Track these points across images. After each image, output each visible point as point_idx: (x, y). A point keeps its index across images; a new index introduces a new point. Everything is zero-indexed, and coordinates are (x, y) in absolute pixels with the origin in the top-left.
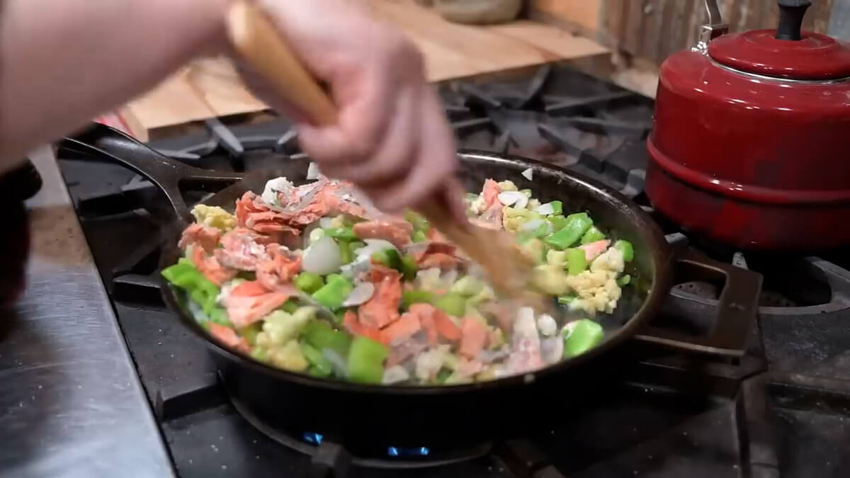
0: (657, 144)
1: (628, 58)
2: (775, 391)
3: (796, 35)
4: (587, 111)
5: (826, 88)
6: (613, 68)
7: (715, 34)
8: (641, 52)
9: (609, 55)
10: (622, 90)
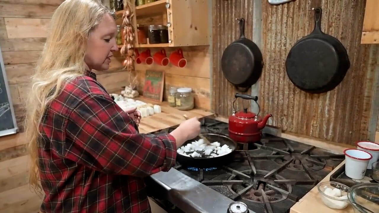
0: (230, 129)
1: (217, 115)
2: (252, 158)
3: (246, 112)
4: (214, 126)
6: (215, 117)
7: (235, 113)
8: (220, 114)
9: (214, 115)
10: (219, 121)
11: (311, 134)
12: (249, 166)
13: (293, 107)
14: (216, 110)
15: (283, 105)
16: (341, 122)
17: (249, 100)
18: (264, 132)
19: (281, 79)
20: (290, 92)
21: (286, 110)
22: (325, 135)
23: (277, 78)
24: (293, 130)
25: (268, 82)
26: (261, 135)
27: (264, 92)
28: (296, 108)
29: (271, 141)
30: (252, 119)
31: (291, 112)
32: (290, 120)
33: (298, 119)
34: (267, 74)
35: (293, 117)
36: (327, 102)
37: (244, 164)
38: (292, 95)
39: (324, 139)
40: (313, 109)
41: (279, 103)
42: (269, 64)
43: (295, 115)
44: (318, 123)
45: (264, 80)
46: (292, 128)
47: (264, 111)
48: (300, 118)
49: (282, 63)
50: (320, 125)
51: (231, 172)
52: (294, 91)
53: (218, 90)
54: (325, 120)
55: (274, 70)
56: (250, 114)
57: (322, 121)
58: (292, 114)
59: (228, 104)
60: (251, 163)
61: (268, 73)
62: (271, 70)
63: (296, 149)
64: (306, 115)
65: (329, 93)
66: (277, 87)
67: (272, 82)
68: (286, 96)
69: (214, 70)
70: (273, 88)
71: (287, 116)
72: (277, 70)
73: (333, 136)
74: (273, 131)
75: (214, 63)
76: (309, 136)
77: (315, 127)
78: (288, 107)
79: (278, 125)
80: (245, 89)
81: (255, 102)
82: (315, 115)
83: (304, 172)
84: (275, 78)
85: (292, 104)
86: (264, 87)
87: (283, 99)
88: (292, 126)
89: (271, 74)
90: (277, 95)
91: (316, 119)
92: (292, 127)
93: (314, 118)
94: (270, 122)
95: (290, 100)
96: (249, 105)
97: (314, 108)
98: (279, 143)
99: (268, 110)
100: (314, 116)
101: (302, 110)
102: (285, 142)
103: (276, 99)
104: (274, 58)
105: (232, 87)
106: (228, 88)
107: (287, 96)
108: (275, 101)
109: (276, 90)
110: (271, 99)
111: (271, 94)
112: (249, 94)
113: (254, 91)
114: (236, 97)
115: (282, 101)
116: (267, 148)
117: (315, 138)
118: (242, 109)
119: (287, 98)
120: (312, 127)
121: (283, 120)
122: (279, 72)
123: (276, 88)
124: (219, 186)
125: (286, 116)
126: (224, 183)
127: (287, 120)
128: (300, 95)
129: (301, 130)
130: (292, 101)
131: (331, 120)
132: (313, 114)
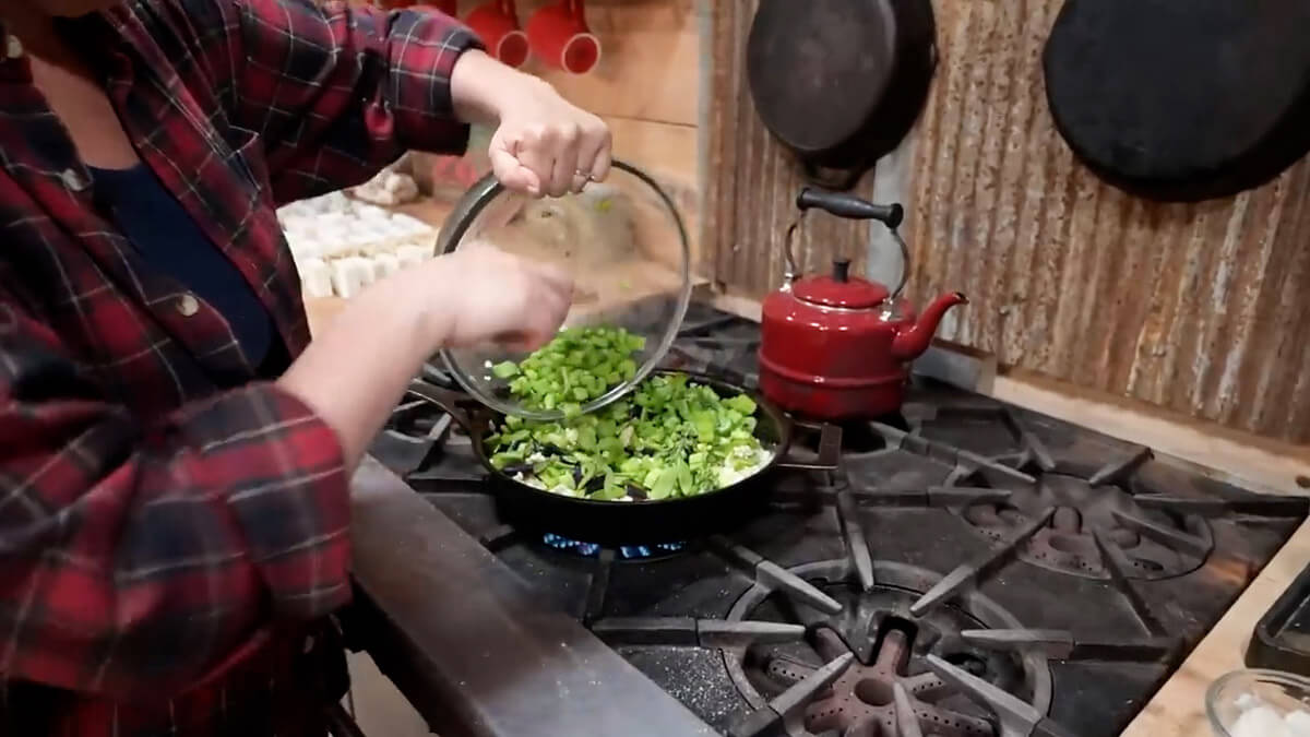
0: (765, 352)
1: (722, 286)
2: (858, 497)
3: (845, 279)
4: (702, 332)
5: (866, 313)
6: (713, 295)
7: (794, 279)
8: (733, 281)
9: (708, 285)
10: (725, 313)
11: (1130, 387)
12: (841, 538)
13: (1060, 263)
14: (717, 262)
15: (1012, 249)
16: (1285, 339)
17: (863, 222)
18: (918, 369)
19: (1016, 130)
20: (1052, 195)
21: (1023, 276)
22: (1196, 399)
23: (998, 125)
24: (1052, 367)
25: (953, 143)
26: (904, 383)
27: (928, 191)
28: (1071, 269)
29: (946, 417)
30: (867, 310)
31: (1046, 285)
32: (1039, 321)
33: (1077, 320)
34: (950, 106)
35: (1051, 311)
36: (1230, 243)
37: (816, 523)
38: (1062, 206)
39: (1193, 414)
40: (1154, 275)
41: (997, 243)
42: (962, 59)
43: (1063, 299)
44: (1169, 338)
45: (937, 131)
46: (1047, 358)
47: (923, 277)
48: (1087, 314)
49: (1029, 50)
50: (1179, 351)
51: (751, 570)
52: (1071, 189)
53: (732, 180)
54: (1206, 329)
55: (984, 86)
56: (862, 287)
57: (1190, 331)
58: (1052, 294)
59: (768, 244)
60: (851, 526)
61: (956, 99)
62: (973, 87)
63: (1064, 457)
64: (1119, 302)
65: (1243, 199)
66: (992, 169)
67: (969, 142)
68: (1030, 212)
69: (718, 87)
70: (972, 170)
71: (1027, 302)
72: (1001, 88)
73: (1236, 401)
74: (960, 369)
75: (716, 57)
76: (1122, 395)
77: (1155, 359)
78: (1036, 261)
79: (984, 341)
80: (844, 174)
81: (888, 230)
82: (1162, 302)
83: (1106, 582)
84: (985, 123)
85: (1058, 246)
86: (933, 169)
87: (1015, 225)
88: (1047, 350)
89: (968, 104)
90: (990, 206)
91: (1162, 319)
92: (1044, 354)
93: (1154, 315)
94: (948, 328)
95: (1047, 228)
96: (860, 249)
97: (1161, 269)
98: (984, 422)
99: (943, 275)
100: (1157, 309)
101: (1100, 280)
102: (1008, 419)
103: (985, 224)
104: (990, 30)
105: (790, 164)
106: (770, 170)
107: (1036, 213)
108: (980, 231)
109: (988, 180)
110: (958, 223)
111: (959, 200)
112: (862, 196)
113: (887, 183)
114: (803, 205)
115: (1011, 233)
116: (928, 448)
117: (1146, 406)
118: (828, 260)
119: (1037, 220)
120: (1137, 355)
121: (1009, 319)
122: (1010, 96)
123: (989, 172)
124: (681, 650)
125: (1024, 300)
126: (706, 634)
127: (1027, 321)
128: (1097, 209)
129: (1084, 366)
130: (1057, 238)
131: (1239, 328)
132: (1153, 299)
